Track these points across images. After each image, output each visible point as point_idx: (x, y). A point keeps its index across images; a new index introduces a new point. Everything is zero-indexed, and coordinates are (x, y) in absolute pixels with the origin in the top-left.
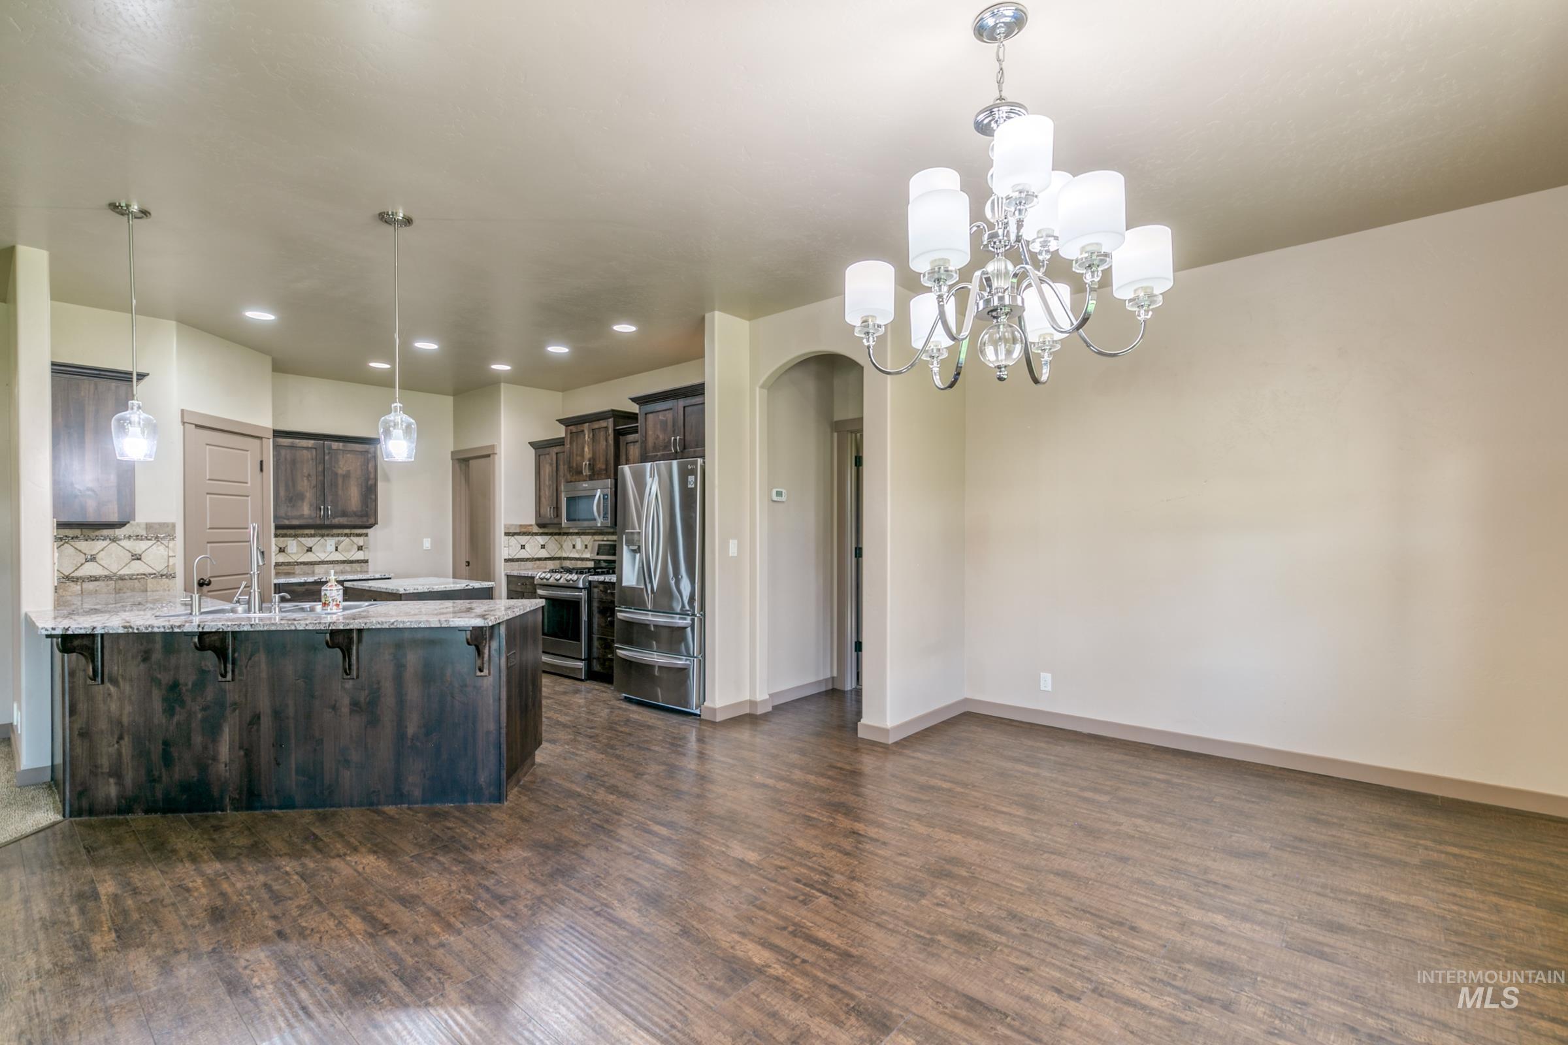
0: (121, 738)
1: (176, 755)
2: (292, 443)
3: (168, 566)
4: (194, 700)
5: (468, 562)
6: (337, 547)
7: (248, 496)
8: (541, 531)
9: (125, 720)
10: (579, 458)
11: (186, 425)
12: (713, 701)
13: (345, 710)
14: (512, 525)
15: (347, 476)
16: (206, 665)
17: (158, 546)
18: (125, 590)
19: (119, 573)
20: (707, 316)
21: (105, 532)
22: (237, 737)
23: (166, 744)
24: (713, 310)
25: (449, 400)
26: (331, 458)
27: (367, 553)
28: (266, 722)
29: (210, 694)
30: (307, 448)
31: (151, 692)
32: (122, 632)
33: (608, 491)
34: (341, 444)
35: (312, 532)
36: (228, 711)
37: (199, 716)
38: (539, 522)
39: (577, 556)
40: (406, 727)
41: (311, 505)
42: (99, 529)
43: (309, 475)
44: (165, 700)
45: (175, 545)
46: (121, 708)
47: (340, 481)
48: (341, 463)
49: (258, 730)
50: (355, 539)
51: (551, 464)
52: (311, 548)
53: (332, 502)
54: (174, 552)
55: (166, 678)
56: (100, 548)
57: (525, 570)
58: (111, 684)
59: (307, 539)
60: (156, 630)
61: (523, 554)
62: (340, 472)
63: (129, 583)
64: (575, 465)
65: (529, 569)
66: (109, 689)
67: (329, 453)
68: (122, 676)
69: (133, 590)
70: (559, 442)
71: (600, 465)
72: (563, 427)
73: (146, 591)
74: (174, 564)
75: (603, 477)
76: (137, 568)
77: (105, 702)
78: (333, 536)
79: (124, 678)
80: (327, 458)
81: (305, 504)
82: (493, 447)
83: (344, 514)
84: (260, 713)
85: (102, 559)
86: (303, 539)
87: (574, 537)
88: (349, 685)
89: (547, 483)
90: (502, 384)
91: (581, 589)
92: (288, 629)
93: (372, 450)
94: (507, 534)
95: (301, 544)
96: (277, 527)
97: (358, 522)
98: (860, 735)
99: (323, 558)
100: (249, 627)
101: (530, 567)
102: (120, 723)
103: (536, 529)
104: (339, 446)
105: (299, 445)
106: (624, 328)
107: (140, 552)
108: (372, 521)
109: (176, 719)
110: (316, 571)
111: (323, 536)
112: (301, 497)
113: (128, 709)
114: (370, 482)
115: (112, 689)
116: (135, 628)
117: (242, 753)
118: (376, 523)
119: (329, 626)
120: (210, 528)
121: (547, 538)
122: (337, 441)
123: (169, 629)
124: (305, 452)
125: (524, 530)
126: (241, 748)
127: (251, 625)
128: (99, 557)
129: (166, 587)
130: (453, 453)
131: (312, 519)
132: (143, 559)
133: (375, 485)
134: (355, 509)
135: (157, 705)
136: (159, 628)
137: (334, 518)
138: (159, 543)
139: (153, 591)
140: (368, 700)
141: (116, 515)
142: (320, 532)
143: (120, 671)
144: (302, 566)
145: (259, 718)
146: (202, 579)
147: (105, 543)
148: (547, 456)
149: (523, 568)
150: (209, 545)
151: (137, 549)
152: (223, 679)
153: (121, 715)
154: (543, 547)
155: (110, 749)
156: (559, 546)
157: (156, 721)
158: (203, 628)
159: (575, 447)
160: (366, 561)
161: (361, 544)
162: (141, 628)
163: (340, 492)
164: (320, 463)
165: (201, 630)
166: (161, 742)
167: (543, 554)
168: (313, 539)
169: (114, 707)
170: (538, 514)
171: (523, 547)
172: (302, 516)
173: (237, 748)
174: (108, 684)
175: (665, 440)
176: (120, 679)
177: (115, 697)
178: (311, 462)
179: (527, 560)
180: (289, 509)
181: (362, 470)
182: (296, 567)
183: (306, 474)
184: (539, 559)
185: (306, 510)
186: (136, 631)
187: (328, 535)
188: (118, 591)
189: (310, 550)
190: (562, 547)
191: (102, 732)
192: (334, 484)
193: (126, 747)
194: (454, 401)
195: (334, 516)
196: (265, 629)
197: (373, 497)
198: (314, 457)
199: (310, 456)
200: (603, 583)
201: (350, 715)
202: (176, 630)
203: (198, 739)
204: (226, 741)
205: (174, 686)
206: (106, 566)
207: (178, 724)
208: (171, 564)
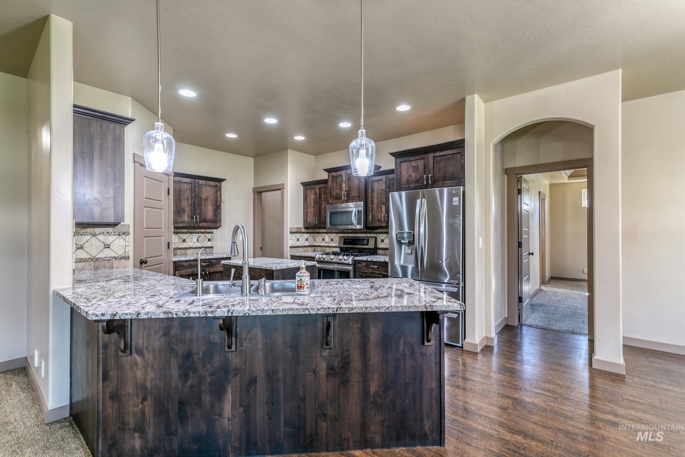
0: (144, 399)
1: (189, 412)
2: (179, 180)
3: (125, 252)
4: (204, 367)
5: (261, 248)
6: (198, 240)
7: (162, 209)
8: (306, 231)
9: (149, 384)
10: (338, 190)
11: (136, 163)
12: (474, 339)
13: (323, 373)
14: (293, 228)
15: (206, 199)
16: (214, 338)
17: (120, 239)
18: (100, 267)
19: (96, 257)
20: (468, 98)
21: (89, 230)
22: (238, 399)
23: (182, 403)
24: (472, 93)
25: (252, 160)
26: (198, 189)
27: (212, 243)
28: (261, 386)
29: (217, 361)
30: (187, 183)
31: (170, 362)
32: (163, 317)
33: (361, 209)
34: (204, 181)
35: (186, 231)
36: (230, 377)
37: (208, 380)
38: (306, 226)
39: (325, 245)
40: (370, 386)
41: (189, 216)
42: (85, 228)
43: (188, 199)
44: (181, 367)
45: (129, 238)
46: (145, 374)
47: (203, 202)
48: (204, 191)
49: (255, 391)
50: (207, 235)
51: (315, 194)
52: (185, 240)
53: (199, 214)
54: (129, 243)
55: (181, 349)
56: (85, 240)
57: (299, 252)
58: (137, 354)
59: (183, 235)
60: (192, 315)
61: (298, 244)
62: (203, 197)
63: (103, 263)
64: (335, 194)
65: (301, 252)
66: (135, 359)
67: (198, 186)
68: (147, 347)
69: (105, 267)
70: (325, 182)
71: (354, 194)
72: (327, 174)
73: (113, 268)
74: (129, 251)
75: (357, 200)
76: (108, 253)
77: (131, 369)
78: (196, 233)
79: (148, 350)
80: (197, 189)
81: (185, 215)
82: (283, 184)
83: (205, 221)
84: (256, 377)
85: (87, 247)
86: (181, 234)
87: (323, 234)
88: (326, 353)
89: (312, 204)
90: (289, 150)
91: (351, 264)
92: (303, 313)
93: (219, 185)
94: (291, 233)
95: (180, 238)
96: (175, 228)
97: (212, 225)
98: (593, 367)
99: (191, 246)
100: (271, 312)
101: (301, 251)
102: (144, 387)
103: (304, 230)
104: (203, 182)
105: (183, 181)
106: (403, 108)
107: (109, 243)
108: (218, 225)
109: (189, 383)
110: (188, 253)
111: (191, 233)
112: (184, 211)
113: (151, 375)
114: (218, 203)
115: (138, 359)
116: (174, 314)
117: (242, 410)
118: (220, 226)
119: (337, 310)
120: (146, 228)
121: (308, 235)
122: (202, 179)
123: (203, 314)
124: (186, 185)
125: (298, 231)
126: (241, 406)
127: (273, 310)
128: (85, 246)
129: (124, 265)
130: (254, 189)
131: (189, 223)
132: (110, 247)
133: (220, 204)
134: (210, 218)
135: (175, 372)
136: (195, 313)
137: (200, 223)
138: (120, 237)
139: (116, 268)
140: (340, 365)
141: (113, 218)
142: (189, 231)
143: (145, 343)
144: (181, 250)
145: (256, 381)
146: (142, 260)
147: (88, 237)
148: (312, 190)
149: (298, 251)
150: (145, 238)
151: (108, 241)
152: (229, 350)
153: (145, 380)
154: (307, 240)
155: (135, 409)
156: (314, 240)
157: (174, 385)
158: (232, 313)
159: (335, 184)
160: (212, 247)
161: (210, 237)
162: (179, 314)
163: (203, 209)
164: (193, 192)
165: (230, 315)
166: (177, 402)
167: (307, 243)
168: (186, 234)
169: (139, 374)
170: (305, 221)
171: (298, 240)
172: (184, 222)
173: (238, 405)
174: (135, 355)
175: (416, 177)
176: (145, 351)
177: (140, 366)
178: (188, 191)
179: (300, 247)
180: (178, 217)
181: (214, 196)
182: (178, 251)
183: (186, 198)
184: (305, 247)
185: (186, 218)
186: (175, 316)
187: (193, 233)
188: (96, 268)
189: (184, 241)
190: (315, 240)
191: (129, 394)
192: (200, 204)
193: (149, 408)
194: (254, 159)
195: (200, 222)
196: (284, 313)
197: (219, 211)
198: (190, 189)
199: (188, 188)
200: (366, 261)
201: (327, 377)
202: (209, 315)
203: (207, 399)
204: (229, 401)
205: (189, 355)
206: (89, 252)
207: (191, 386)
208: (127, 250)
